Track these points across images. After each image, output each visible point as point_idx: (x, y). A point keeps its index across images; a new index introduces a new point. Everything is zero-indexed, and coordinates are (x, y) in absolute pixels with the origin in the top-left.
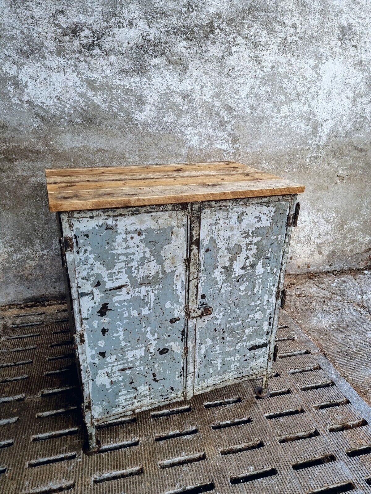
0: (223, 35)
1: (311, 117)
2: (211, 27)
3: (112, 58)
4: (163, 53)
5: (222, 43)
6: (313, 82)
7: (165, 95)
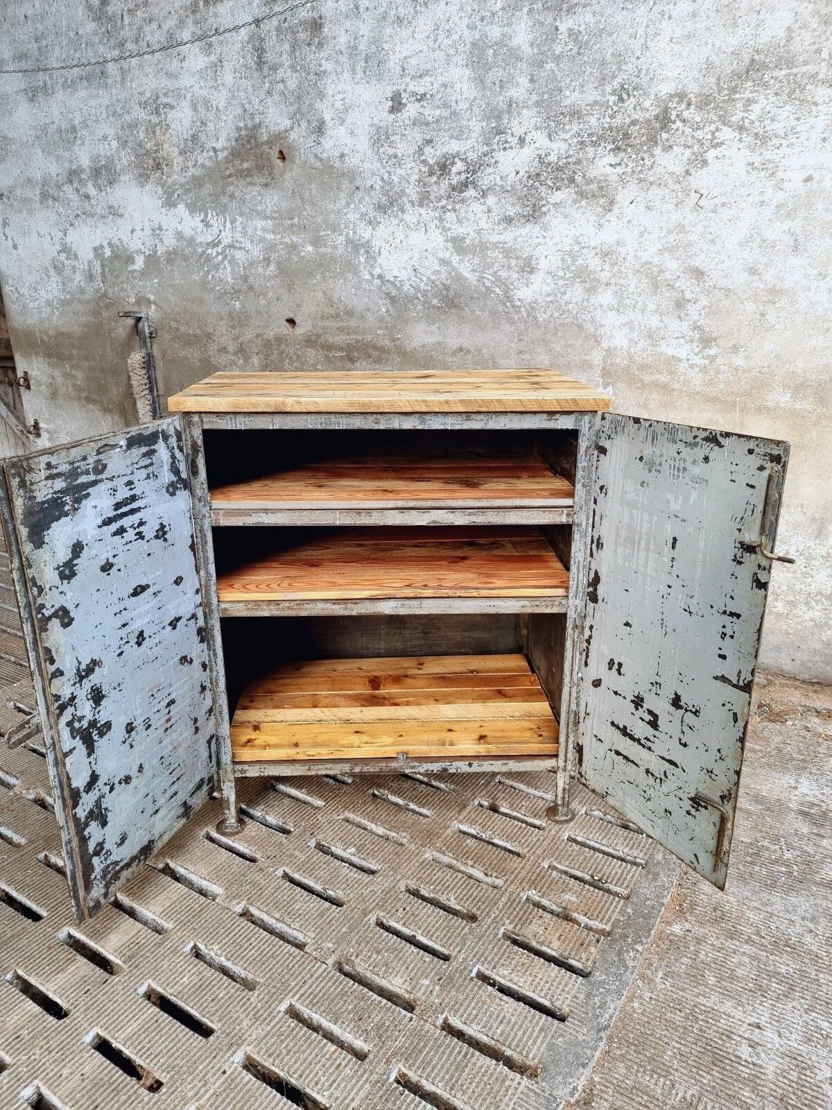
0: (688, 131)
2: (664, 120)
3: (491, 200)
4: (572, 180)
5: (686, 146)
7: (570, 253)
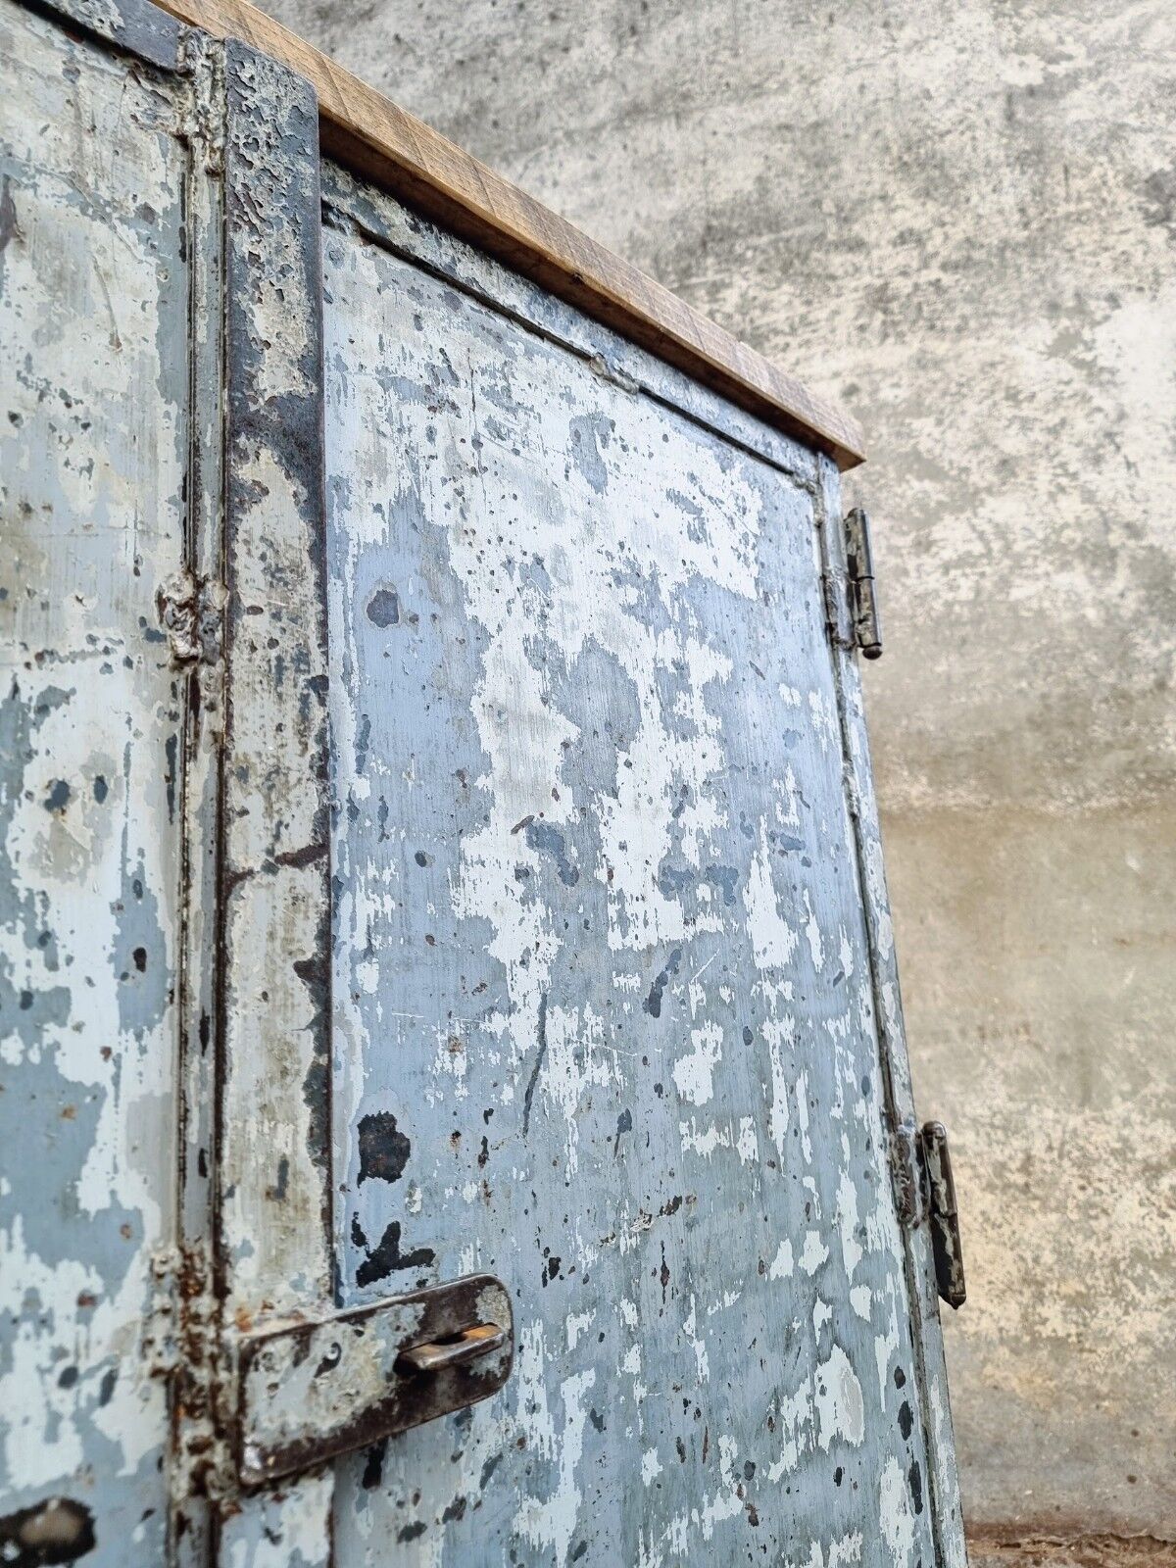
1: (1115, 538)
6: (1071, 403)
